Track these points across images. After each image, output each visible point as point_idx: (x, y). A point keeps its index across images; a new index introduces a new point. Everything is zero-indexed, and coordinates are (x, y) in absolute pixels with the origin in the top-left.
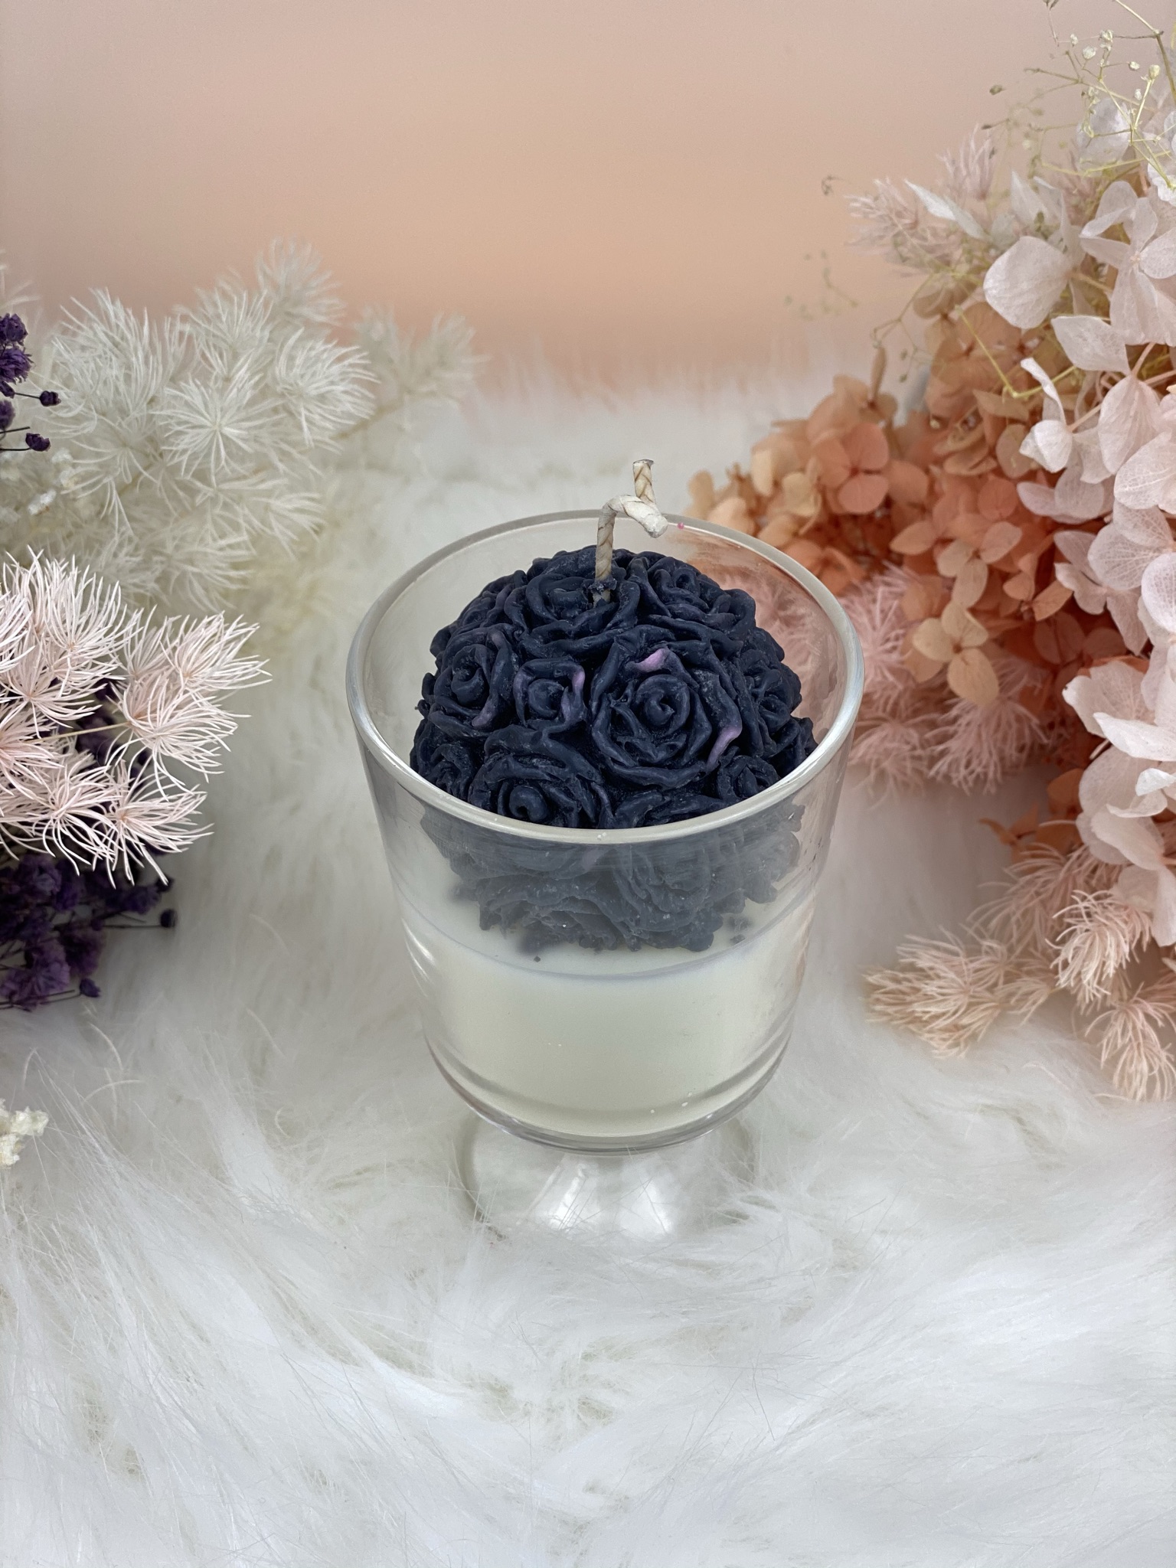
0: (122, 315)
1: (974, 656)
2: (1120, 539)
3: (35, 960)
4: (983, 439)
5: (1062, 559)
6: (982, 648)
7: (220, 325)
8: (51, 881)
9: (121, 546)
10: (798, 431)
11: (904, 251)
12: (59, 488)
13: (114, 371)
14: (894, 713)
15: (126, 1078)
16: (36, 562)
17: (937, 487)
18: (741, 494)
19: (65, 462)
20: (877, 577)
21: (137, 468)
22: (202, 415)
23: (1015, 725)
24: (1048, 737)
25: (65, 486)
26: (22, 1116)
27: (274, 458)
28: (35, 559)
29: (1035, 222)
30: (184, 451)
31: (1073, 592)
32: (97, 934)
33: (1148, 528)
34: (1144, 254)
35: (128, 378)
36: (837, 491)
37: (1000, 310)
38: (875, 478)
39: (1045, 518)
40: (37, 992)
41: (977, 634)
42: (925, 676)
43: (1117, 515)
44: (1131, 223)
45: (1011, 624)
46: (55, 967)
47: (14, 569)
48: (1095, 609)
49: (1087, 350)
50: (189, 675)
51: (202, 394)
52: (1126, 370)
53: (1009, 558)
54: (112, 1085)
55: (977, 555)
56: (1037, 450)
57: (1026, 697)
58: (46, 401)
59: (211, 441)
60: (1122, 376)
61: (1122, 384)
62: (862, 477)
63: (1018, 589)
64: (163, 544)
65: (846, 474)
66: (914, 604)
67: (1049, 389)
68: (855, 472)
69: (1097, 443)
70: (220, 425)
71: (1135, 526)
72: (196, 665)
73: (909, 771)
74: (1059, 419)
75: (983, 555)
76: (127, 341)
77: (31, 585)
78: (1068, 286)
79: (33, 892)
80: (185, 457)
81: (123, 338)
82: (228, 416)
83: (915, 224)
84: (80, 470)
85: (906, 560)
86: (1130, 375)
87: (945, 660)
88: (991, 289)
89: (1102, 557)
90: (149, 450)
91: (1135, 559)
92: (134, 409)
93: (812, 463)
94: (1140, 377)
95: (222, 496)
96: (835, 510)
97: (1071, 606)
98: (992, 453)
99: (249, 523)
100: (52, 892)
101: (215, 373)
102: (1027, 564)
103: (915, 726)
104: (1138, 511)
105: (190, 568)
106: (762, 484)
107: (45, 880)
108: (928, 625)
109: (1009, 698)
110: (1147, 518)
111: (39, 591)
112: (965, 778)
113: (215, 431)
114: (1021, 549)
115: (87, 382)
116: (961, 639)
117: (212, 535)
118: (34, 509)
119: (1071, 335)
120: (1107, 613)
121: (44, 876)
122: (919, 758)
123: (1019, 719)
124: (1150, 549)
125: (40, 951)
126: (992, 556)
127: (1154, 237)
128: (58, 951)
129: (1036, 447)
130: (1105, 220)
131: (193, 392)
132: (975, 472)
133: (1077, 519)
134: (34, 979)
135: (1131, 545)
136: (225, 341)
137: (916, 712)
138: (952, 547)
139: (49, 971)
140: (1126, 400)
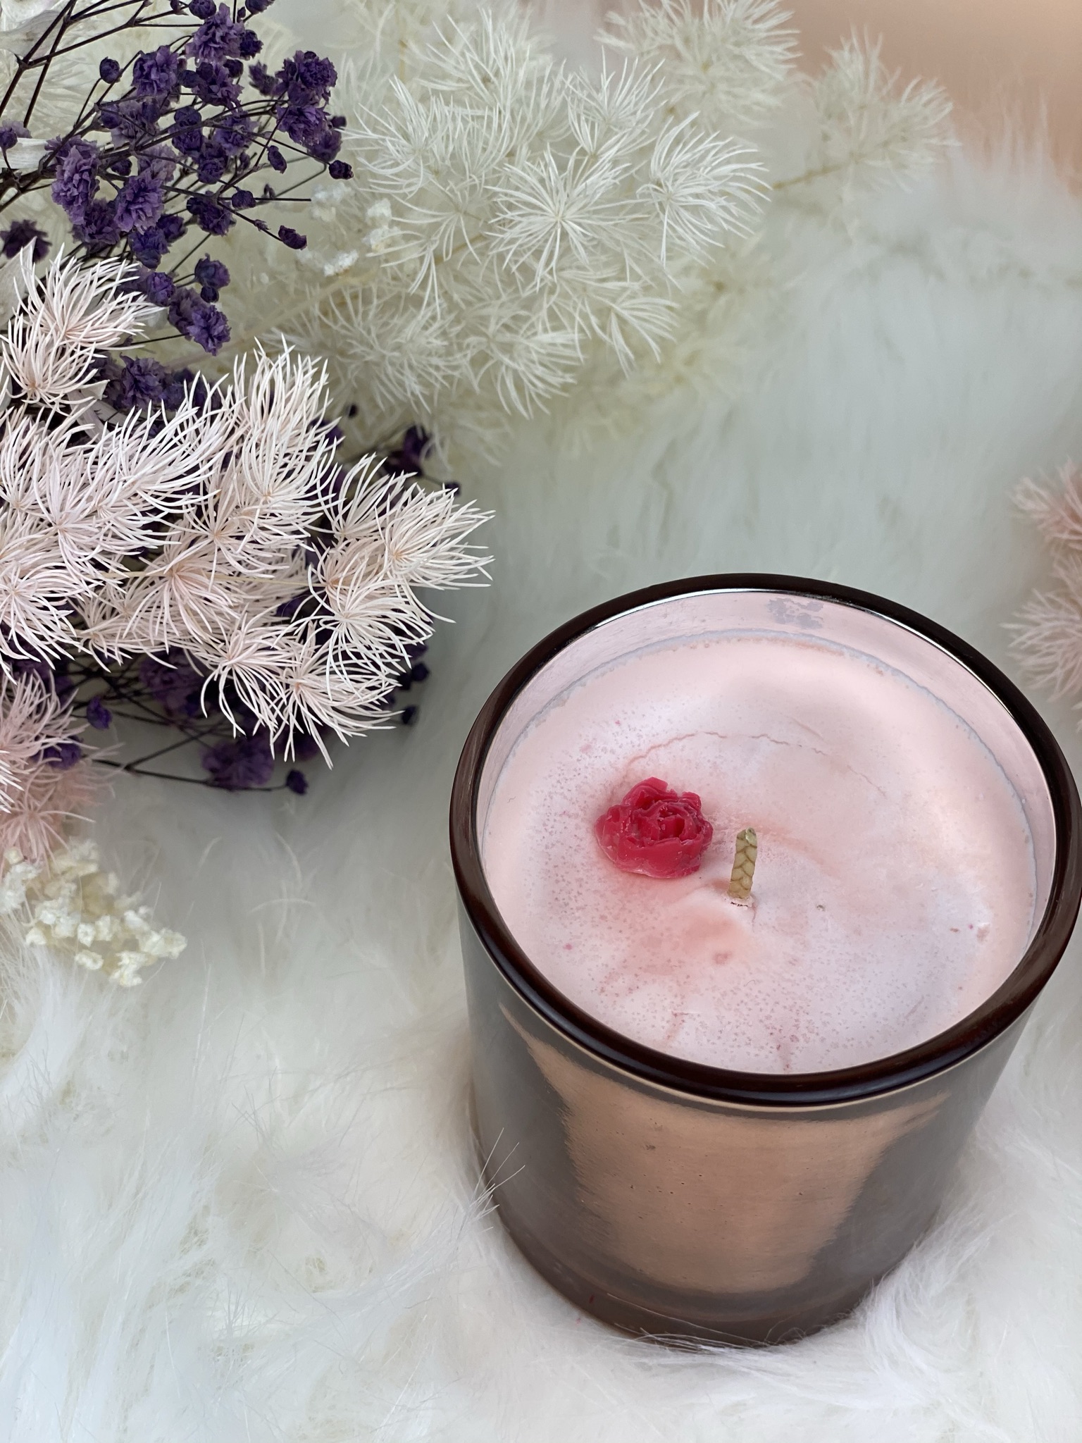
12: (364, 249)
16: (287, 354)
19: (383, 216)
21: (463, 239)
25: (373, 247)
26: (155, 938)
30: (512, 241)
46: (259, 758)
47: (260, 357)
50: (398, 555)
58: (336, 173)
59: (549, 233)
64: (484, 320)
70: (562, 218)
72: (408, 546)
80: (511, 250)
82: (574, 209)
92: (474, 173)
101: (579, 148)
105: (506, 360)
113: (557, 222)
117: (544, 323)
118: (330, 269)
134: (234, 765)
139: (251, 761)
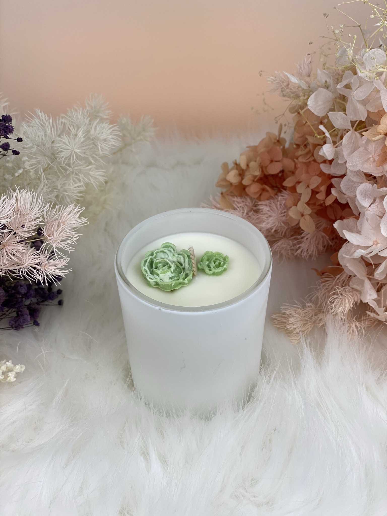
0: (44, 116)
1: (308, 217)
2: (350, 180)
3: (19, 314)
4: (310, 151)
5: (334, 187)
6: (310, 215)
7: (73, 118)
8: (24, 289)
9: (44, 186)
10: (254, 149)
11: (285, 93)
12: (24, 168)
13: (41, 133)
14: (285, 236)
15: (48, 350)
16: (17, 190)
17: (297, 166)
18: (237, 169)
19: (26, 160)
20: (279, 194)
21: (48, 163)
22: (68, 146)
23: (322, 239)
24: (332, 243)
25: (26, 167)
26: (18, 367)
27: (91, 159)
28: (17, 189)
29: (325, 83)
30: (63, 157)
31: (337, 197)
32: (39, 307)
33: (358, 176)
34: (355, 93)
35: (45, 135)
36: (266, 167)
37: (313, 111)
38: (278, 163)
39: (329, 175)
40: (20, 324)
41: (308, 211)
42: (294, 224)
43: (348, 173)
44: (352, 83)
45: (320, 208)
46: (26, 316)
47: (11, 192)
48: (344, 202)
49: (339, 122)
50: (63, 222)
51: (68, 140)
52: (351, 128)
53: (318, 187)
54: (44, 353)
55: (308, 186)
56: (324, 153)
57: (325, 230)
58: (19, 140)
59: (71, 154)
60: (350, 130)
61: (349, 132)
62: (274, 163)
63: (321, 196)
64: (57, 186)
65: (269, 162)
66: (290, 202)
67: (327, 134)
68: (272, 161)
69: (342, 151)
70: (74, 149)
71: (354, 176)
72: (66, 220)
73: (290, 254)
74: (331, 144)
75: (310, 186)
76: (45, 124)
77: (16, 197)
78: (334, 103)
79: (19, 293)
80: (63, 159)
81: (44, 123)
82: (76, 146)
83: (288, 85)
84: (30, 163)
85: (287, 188)
86: (352, 130)
87: (299, 219)
88: (310, 104)
89: (345, 185)
90: (53, 157)
91: (354, 186)
92: (47, 145)
93: (258, 159)
94: (356, 130)
95: (75, 171)
96: (266, 173)
97: (336, 201)
98: (313, 155)
99: (83, 179)
100: (24, 292)
101: (72, 133)
102: (323, 189)
103: (291, 240)
104: (355, 171)
105: (66, 193)
106: (243, 166)
107: (22, 289)
108: (293, 208)
109: (320, 231)
110: (358, 173)
111: (19, 199)
112: (306, 255)
113: (72, 151)
114: (321, 184)
115: (33, 136)
116: (303, 212)
117: (72, 183)
118: (16, 175)
119: (334, 118)
120: (347, 203)
121: (22, 288)
122: (293, 250)
123: (323, 237)
124: (358, 183)
125: (21, 311)
126: (313, 186)
127: (358, 87)
128: (26, 311)
129: (324, 152)
130: (344, 83)
131: (65, 139)
132: (308, 161)
133: (338, 175)
134: (19, 320)
135: (353, 181)
136: (75, 123)
137: (292, 236)
138: (301, 184)
139: (24, 317)
140: (351, 137)
